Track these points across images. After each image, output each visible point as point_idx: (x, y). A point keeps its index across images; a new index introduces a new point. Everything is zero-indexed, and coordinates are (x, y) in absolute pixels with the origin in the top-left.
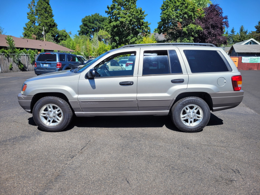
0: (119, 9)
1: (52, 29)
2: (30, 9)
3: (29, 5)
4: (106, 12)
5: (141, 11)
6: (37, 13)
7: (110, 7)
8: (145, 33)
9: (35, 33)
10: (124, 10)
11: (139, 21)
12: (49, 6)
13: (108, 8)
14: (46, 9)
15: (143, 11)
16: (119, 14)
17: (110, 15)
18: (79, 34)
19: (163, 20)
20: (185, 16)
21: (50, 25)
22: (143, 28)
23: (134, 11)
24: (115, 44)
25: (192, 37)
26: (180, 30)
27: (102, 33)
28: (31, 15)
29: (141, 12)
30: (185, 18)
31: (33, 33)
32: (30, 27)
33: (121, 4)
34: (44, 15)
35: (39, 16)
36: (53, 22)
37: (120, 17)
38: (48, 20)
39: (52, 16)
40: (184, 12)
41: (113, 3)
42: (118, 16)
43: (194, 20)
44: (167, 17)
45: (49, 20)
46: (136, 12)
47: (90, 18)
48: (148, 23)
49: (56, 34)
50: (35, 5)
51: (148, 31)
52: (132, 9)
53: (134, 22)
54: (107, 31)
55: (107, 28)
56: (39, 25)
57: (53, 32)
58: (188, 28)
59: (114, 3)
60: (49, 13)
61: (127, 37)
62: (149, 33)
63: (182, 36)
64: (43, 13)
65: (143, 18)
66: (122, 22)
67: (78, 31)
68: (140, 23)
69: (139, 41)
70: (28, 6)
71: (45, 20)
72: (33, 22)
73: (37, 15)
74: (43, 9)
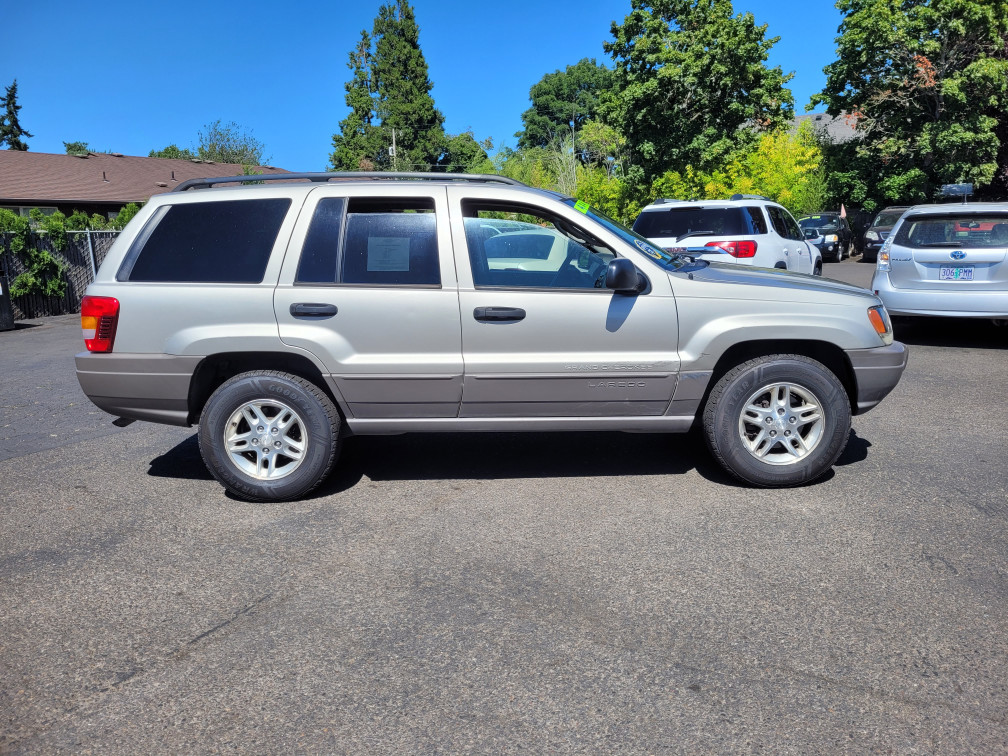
0: (655, 30)
1: (424, 133)
2: (354, 69)
3: (352, 55)
4: (608, 49)
5: (749, 27)
6: (377, 81)
7: (621, 24)
8: (769, 117)
9: (371, 155)
10: (678, 32)
11: (743, 70)
12: (416, 53)
13: (615, 31)
14: (405, 65)
15: (757, 28)
16: (656, 50)
17: (622, 59)
18: (522, 144)
19: (850, 54)
20: (950, 24)
21: (420, 120)
22: (759, 97)
23: (717, 31)
24: (641, 170)
25: (989, 115)
26: (932, 89)
27: (595, 133)
28: (357, 92)
29: (751, 32)
30: (954, 33)
31: (363, 153)
32: (355, 132)
33: (668, 10)
34: (399, 88)
35: (382, 90)
36: (428, 110)
37: (660, 63)
38: (411, 102)
39: (426, 87)
40: (948, 8)
41: (634, 7)
42: (651, 57)
43: (1000, 40)
44: (866, 41)
45: (417, 102)
46: (728, 33)
47: (560, 80)
48: (780, 73)
49: (440, 150)
50: (369, 55)
51: (784, 105)
52: (710, 23)
53: (720, 76)
54: (610, 124)
55: (610, 111)
56: (384, 124)
57: (427, 144)
58: (968, 76)
59: (637, 11)
60: (416, 77)
61: (690, 142)
62: (786, 117)
63: (938, 116)
64: (397, 79)
65: (760, 57)
66: (666, 83)
67: (517, 135)
68: (744, 78)
69: (743, 151)
70: (349, 61)
71: (404, 102)
72: (364, 116)
73: (377, 87)
74: (397, 64)
